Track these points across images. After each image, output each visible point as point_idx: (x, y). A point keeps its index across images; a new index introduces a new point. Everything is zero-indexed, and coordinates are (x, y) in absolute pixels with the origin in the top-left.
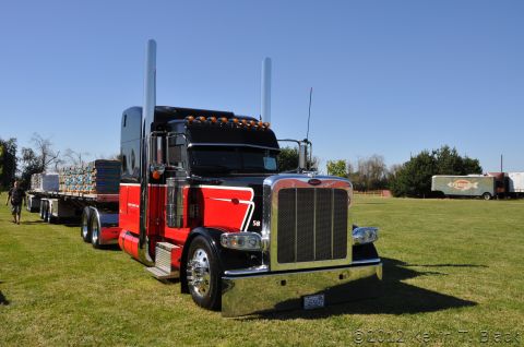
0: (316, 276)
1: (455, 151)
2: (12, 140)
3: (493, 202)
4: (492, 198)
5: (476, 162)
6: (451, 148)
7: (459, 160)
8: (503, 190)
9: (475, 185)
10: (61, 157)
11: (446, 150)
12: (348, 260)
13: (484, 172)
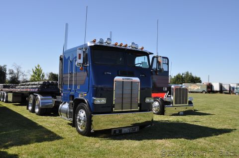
0: (182, 108)
1: (191, 74)
2: (5, 66)
3: (206, 94)
4: (206, 93)
5: (199, 78)
6: (189, 73)
7: (193, 77)
8: (210, 90)
9: (199, 88)
10: (25, 73)
11: (187, 73)
12: (187, 104)
13: (202, 82)
